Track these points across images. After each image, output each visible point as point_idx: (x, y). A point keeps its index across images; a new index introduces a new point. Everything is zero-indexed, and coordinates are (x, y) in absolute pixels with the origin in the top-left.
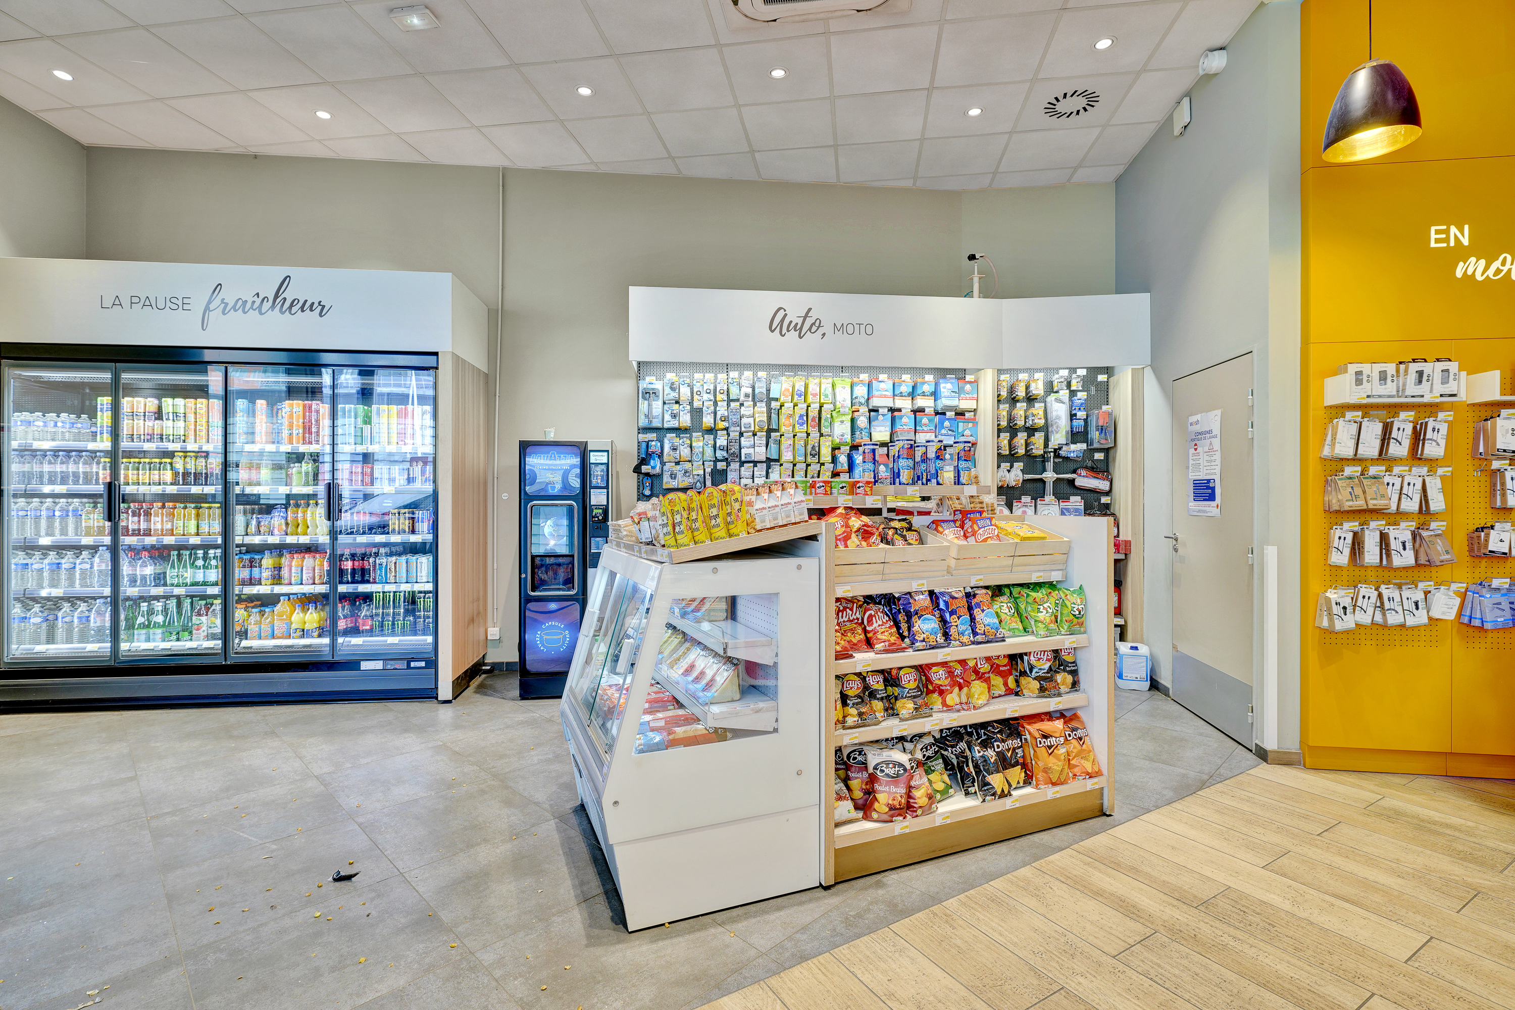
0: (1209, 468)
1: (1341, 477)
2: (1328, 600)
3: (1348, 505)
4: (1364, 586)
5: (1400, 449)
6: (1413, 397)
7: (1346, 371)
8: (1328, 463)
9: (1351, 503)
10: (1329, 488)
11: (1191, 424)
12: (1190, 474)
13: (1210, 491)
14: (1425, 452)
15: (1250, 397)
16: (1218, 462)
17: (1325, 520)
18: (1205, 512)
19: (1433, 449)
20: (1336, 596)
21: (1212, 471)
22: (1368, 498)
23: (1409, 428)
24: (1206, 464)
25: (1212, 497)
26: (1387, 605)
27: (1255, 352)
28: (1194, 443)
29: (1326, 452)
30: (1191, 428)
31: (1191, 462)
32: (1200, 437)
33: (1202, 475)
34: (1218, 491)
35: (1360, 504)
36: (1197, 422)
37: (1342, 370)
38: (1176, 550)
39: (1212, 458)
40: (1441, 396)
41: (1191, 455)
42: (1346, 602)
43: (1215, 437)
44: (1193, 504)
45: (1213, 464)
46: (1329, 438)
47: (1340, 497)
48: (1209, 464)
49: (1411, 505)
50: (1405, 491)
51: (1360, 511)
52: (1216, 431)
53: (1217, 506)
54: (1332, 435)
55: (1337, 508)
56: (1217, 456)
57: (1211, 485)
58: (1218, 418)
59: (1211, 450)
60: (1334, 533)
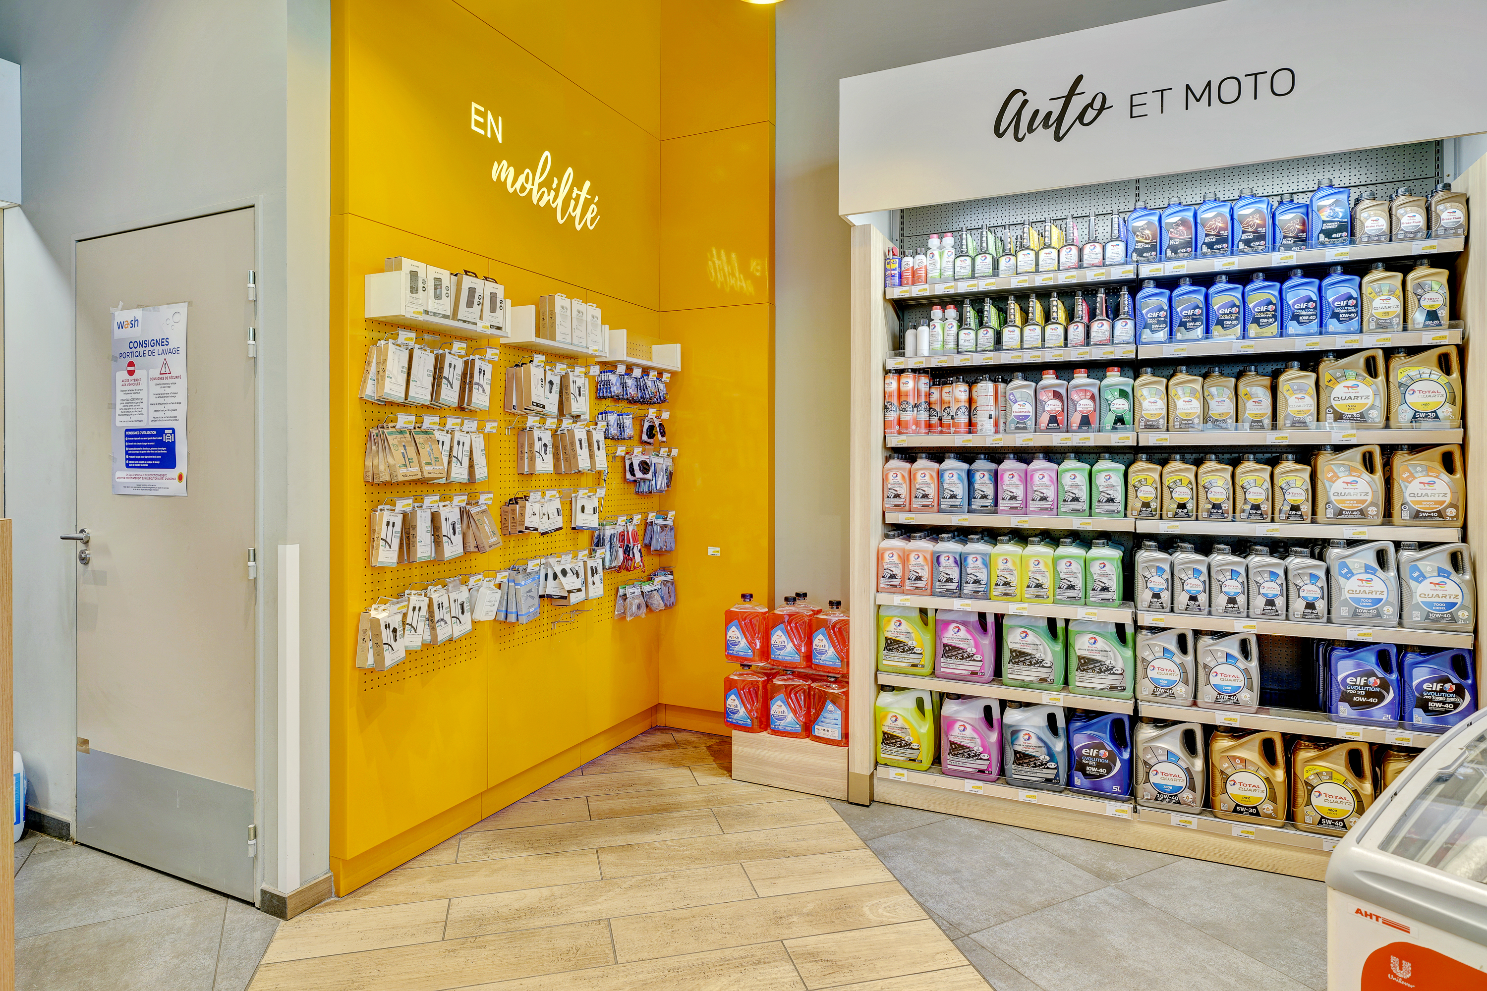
0: (161, 407)
1: (391, 430)
2: (375, 622)
3: (402, 474)
4: (413, 592)
5: (450, 395)
6: (464, 321)
7: (399, 267)
8: (369, 408)
9: (404, 471)
10: (374, 448)
11: (121, 326)
12: (118, 419)
13: (163, 450)
14: (473, 400)
15: (251, 285)
16: (182, 397)
17: (365, 498)
18: (152, 487)
19: (480, 399)
20: (385, 614)
21: (168, 414)
22: (423, 463)
23: (460, 365)
24: (153, 400)
25: (168, 460)
26: (437, 615)
27: (259, 208)
28: (128, 360)
29: (369, 390)
30: (119, 334)
31: (120, 396)
32: (140, 349)
33: (147, 420)
34: (181, 451)
35: (413, 472)
36: (134, 323)
37: (394, 265)
38: (84, 560)
39: (168, 390)
40: (492, 326)
41: (119, 383)
42: (396, 622)
43: (176, 351)
44: (124, 475)
45: (168, 400)
46: (373, 369)
47: (391, 460)
48: (161, 400)
49: (460, 473)
50: (455, 453)
51: (416, 482)
52: (177, 339)
53: (180, 478)
54: (378, 366)
55: (388, 479)
56: (180, 388)
57: (166, 439)
58: (182, 318)
59: (166, 373)
60: (381, 518)
